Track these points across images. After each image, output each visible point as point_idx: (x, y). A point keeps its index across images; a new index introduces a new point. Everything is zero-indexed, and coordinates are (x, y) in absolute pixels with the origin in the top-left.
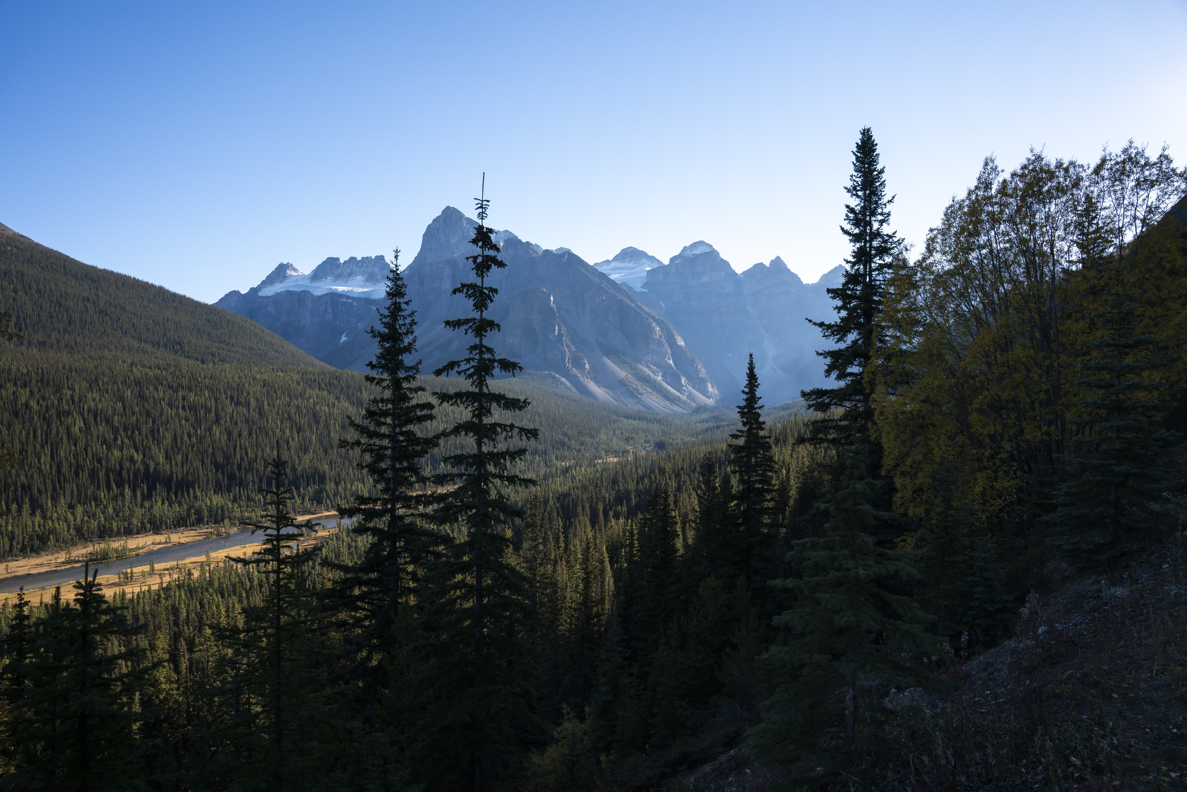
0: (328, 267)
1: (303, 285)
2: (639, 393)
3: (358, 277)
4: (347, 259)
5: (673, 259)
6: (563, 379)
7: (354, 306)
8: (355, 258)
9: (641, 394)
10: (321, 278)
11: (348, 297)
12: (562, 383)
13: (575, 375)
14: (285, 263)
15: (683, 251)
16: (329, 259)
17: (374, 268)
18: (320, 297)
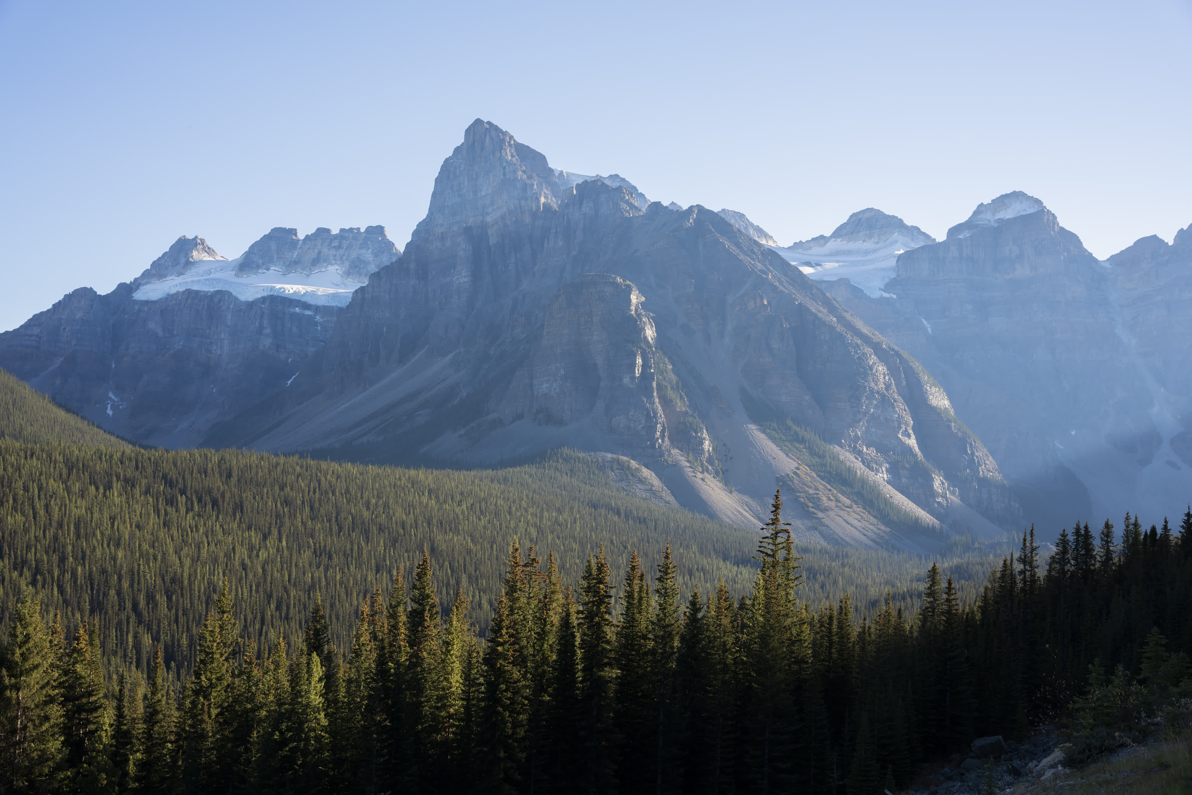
0: (273, 246)
1: (218, 280)
2: (818, 507)
3: (330, 268)
4: (311, 231)
5: (953, 232)
6: (646, 472)
7: (316, 324)
8: (328, 231)
9: (825, 510)
10: (258, 267)
11: (306, 306)
12: (642, 481)
13: (676, 465)
14: (190, 236)
15: (976, 213)
16: (275, 230)
17: (363, 251)
18: (251, 305)
